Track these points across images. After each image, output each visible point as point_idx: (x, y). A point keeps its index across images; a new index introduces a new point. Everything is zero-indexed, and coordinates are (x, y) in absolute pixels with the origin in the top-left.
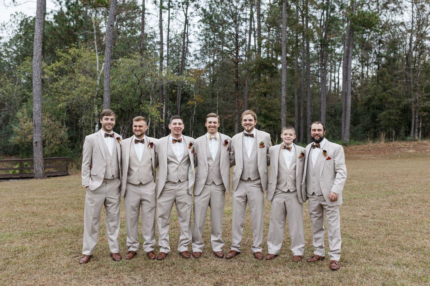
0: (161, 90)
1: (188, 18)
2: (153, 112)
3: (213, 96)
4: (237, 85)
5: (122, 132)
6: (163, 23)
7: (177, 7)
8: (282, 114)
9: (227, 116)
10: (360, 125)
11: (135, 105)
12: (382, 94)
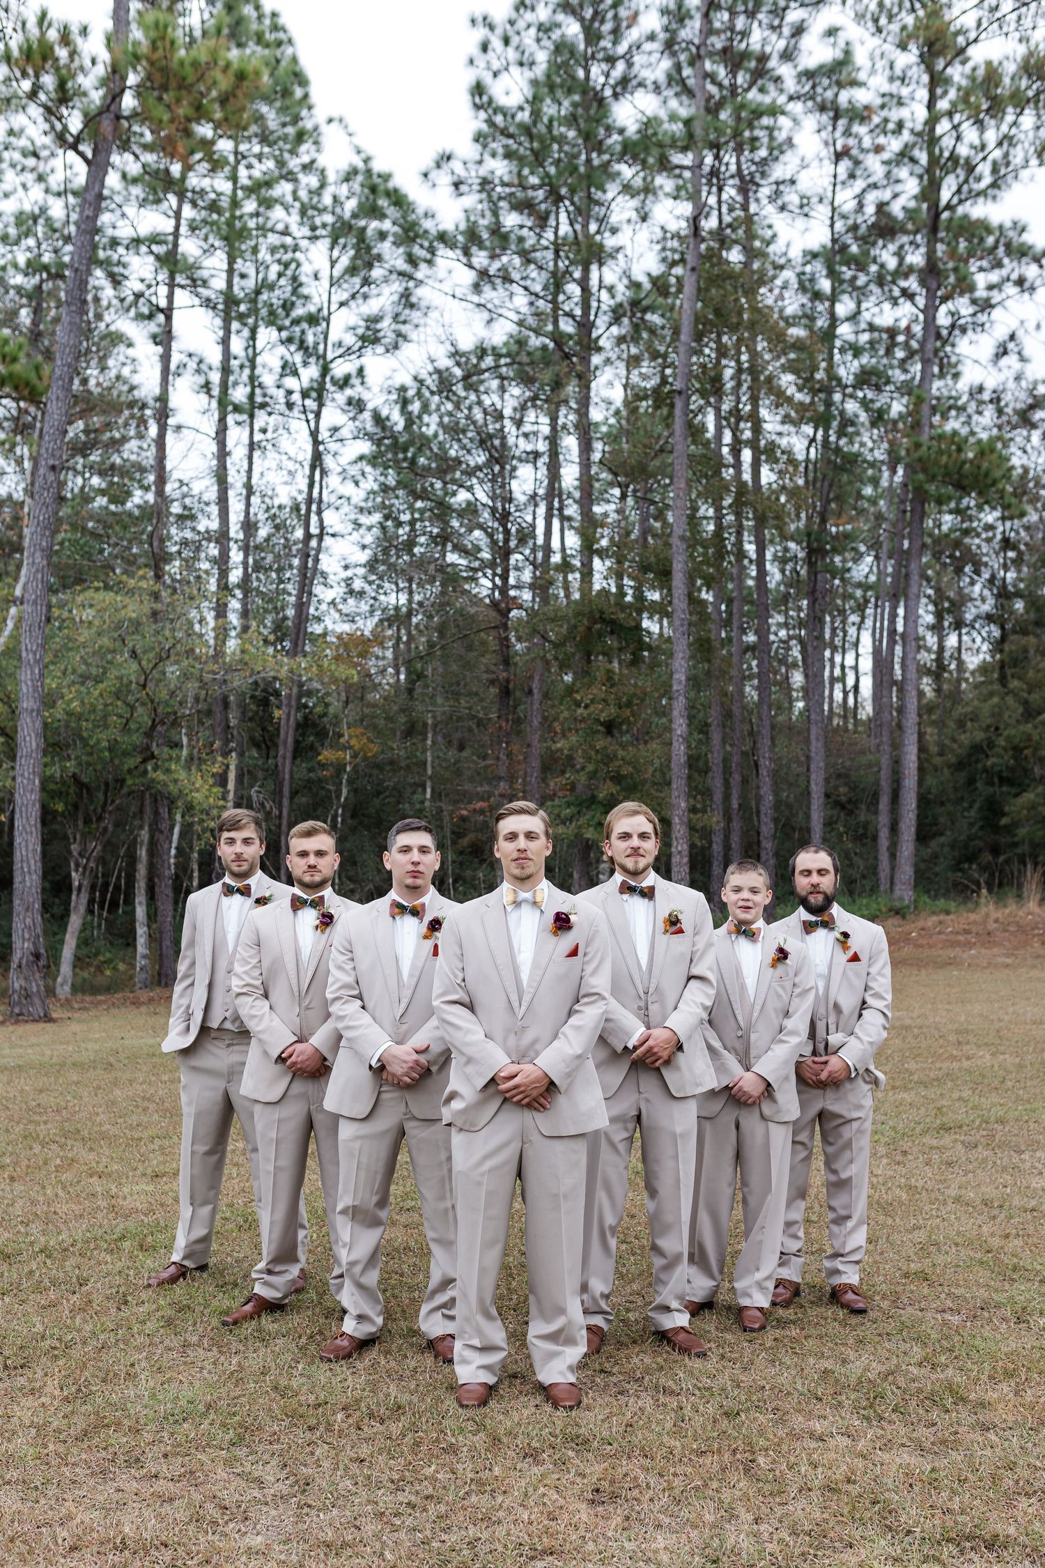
0: (217, 709)
1: (321, 448)
2: (197, 790)
3: (413, 730)
4: (506, 692)
5: (77, 865)
6: (229, 466)
7: (283, 408)
8: (674, 801)
9: (471, 807)
10: (942, 839)
11: (131, 762)
12: (1021, 727)
